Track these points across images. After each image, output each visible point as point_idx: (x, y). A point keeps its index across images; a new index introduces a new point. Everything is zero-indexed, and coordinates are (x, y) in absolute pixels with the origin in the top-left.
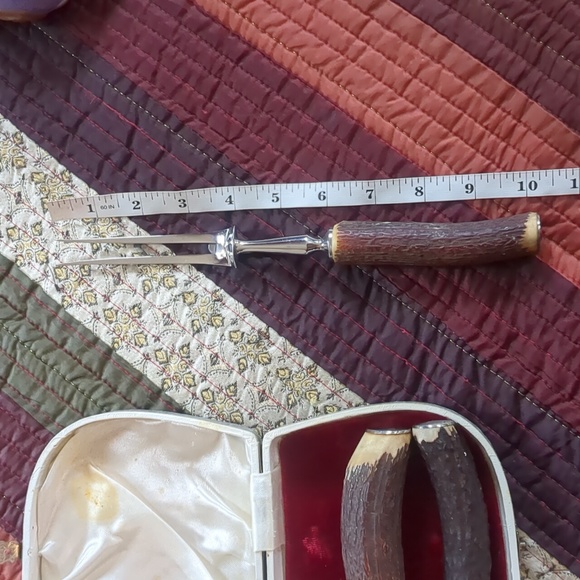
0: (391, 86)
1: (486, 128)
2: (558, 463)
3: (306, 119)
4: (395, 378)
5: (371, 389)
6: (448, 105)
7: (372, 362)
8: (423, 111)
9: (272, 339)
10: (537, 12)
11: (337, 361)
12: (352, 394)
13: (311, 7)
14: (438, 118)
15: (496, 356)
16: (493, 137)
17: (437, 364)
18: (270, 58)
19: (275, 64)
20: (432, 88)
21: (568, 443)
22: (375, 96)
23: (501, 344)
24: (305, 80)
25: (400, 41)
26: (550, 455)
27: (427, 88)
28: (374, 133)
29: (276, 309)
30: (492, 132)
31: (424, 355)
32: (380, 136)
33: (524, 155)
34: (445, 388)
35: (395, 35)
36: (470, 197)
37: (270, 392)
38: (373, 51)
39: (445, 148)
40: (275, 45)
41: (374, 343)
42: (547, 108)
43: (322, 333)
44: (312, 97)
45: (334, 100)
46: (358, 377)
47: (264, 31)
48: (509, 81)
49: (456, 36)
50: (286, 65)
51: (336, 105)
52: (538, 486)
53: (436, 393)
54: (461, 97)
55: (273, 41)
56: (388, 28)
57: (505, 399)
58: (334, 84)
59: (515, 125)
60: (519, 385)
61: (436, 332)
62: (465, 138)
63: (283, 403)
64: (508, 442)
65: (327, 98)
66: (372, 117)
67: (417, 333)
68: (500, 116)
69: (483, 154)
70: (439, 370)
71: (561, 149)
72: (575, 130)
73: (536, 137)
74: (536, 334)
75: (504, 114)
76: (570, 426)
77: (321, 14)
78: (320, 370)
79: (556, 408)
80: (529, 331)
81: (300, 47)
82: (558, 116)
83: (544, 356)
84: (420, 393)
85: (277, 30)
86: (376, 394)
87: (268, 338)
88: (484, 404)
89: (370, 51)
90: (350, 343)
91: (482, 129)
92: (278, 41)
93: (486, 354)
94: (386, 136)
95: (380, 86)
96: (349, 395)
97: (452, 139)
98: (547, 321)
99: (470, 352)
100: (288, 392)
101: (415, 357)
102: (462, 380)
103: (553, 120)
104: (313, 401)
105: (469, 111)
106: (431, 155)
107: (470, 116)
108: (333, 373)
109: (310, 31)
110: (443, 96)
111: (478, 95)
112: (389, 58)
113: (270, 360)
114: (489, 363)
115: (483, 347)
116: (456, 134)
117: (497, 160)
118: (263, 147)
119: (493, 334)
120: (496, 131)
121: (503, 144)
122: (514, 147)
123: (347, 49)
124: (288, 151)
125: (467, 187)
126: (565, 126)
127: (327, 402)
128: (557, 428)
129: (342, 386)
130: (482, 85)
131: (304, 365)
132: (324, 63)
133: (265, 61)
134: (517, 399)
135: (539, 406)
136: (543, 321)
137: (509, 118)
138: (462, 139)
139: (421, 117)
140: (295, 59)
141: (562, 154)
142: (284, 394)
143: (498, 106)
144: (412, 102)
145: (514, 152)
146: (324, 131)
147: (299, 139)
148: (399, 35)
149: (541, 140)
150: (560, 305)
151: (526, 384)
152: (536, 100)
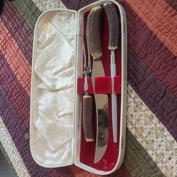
1: (150, 3)
15: (143, 58)
16: (151, 5)
21: (155, 80)
23: (144, 55)
26: (151, 83)
39: (140, 8)
52: (147, 90)
57: (143, 69)
59: (156, 2)
73: (159, 5)
76: (156, 76)
79: (154, 72)
80: (151, 53)
83: (153, 59)
93: (141, 57)
94: (130, 4)
98: (155, 51)
99: (138, 57)
103: (164, 1)
106: (138, 9)
114: (141, 59)
115: (141, 55)
116: (144, 4)
119: (143, 53)
121: (153, 7)
122: (155, 7)
128: (153, 76)
134: (146, 69)
135: (150, 71)
141: (164, 9)
145: (155, 9)
150: (159, 47)
151: (148, 65)
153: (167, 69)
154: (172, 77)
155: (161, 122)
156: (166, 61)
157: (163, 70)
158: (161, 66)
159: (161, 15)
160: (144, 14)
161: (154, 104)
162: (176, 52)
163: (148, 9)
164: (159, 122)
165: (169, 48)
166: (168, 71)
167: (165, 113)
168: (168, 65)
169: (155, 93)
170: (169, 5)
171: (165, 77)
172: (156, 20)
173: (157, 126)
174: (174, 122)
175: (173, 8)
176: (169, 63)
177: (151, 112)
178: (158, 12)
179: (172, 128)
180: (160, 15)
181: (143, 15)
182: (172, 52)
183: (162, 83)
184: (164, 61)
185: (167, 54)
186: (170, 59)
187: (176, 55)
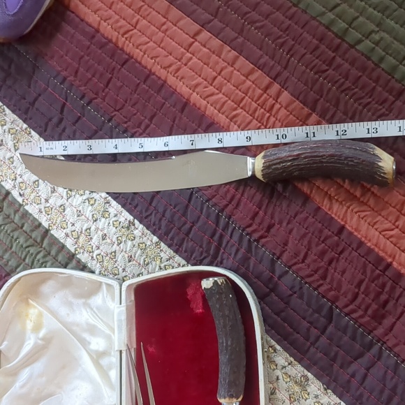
0: (206, 80)
1: (258, 105)
2: (295, 300)
3: (159, 98)
4: (205, 249)
5: (191, 256)
6: (237, 91)
7: (192, 240)
8: (224, 94)
9: (136, 226)
10: (287, 38)
11: (172, 239)
12: (180, 258)
13: (163, 34)
14: (232, 99)
15: (261, 237)
16: (262, 110)
17: (228, 242)
18: (140, 63)
19: (143, 67)
20: (228, 82)
21: (301, 288)
22: (197, 85)
23: (265, 229)
24: (159, 75)
25: (211, 54)
26: (291, 295)
27: (226, 81)
28: (196, 106)
29: (139, 208)
30: (262, 108)
31: (221, 236)
32: (199, 109)
33: (279, 121)
34: (233, 256)
35: (208, 51)
36: (249, 144)
37: (135, 257)
38: (196, 60)
39: (235, 116)
40: (143, 56)
41: (193, 229)
42: (292, 95)
43: (164, 223)
44: (162, 86)
45: (174, 88)
46: (184, 249)
47: (137, 48)
48: (271, 78)
49: (242, 51)
50: (149, 68)
51: (176, 90)
52: (283, 314)
53: (228, 258)
54: (244, 87)
55: (142, 53)
56: (205, 46)
57: (266, 263)
58: (175, 79)
59: (274, 104)
60: (274, 254)
61: (228, 222)
62: (247, 110)
63: (141, 263)
64: (268, 288)
65: (170, 86)
66: (195, 98)
67: (217, 224)
68: (266, 98)
69: (257, 120)
70: (230, 244)
71: (300, 118)
72: (307, 107)
73: (285, 111)
74: (284, 224)
75: (268, 97)
76: (302, 278)
77: (168, 38)
78: (162, 244)
79: (294, 268)
80: (280, 223)
81: (157, 57)
82: (298, 99)
83: (288, 237)
85: (144, 47)
86: (194, 259)
87: (134, 225)
88: (254, 265)
89: (195, 59)
90: (180, 229)
91: (256, 105)
92: (145, 54)
93: (256, 236)
94: (203, 109)
95: (200, 80)
96: (178, 259)
97: (239, 111)
98: (291, 216)
100: (144, 257)
101: (216, 237)
102: (243, 250)
103: (295, 101)
104: (158, 262)
105: (249, 95)
106: (228, 120)
107: (249, 98)
108: (170, 246)
109: (162, 48)
110: (234, 86)
111: (254, 86)
112: (205, 64)
113: (134, 238)
114: (257, 241)
115: (254, 231)
116: (242, 108)
117: (265, 124)
118: (135, 114)
119: (260, 224)
120: (264, 107)
121: (268, 115)
122: (274, 117)
123: (182, 58)
124: (149, 117)
125: (247, 138)
126: (301, 105)
127: (166, 263)
128: (295, 279)
129: (175, 254)
130: (255, 80)
131: (154, 241)
132: (170, 66)
133: (137, 65)
134: (273, 262)
135: (285, 266)
136: (289, 216)
137: (271, 99)
138: (245, 111)
139: (222, 98)
140: (154, 64)
141: (301, 121)
142: (142, 258)
143: (265, 92)
144: (217, 89)
145: (274, 119)
146: (169, 105)
147: (155, 110)
148: (210, 50)
149: (288, 113)
150: (298, 207)
151: (278, 254)
152: (286, 89)
153: (326, 258)
154: (342, 276)
155: (328, 389)
156: (322, 239)
157: (315, 261)
158: (310, 252)
161: (306, 349)
162: (341, 217)
163: (254, 121)
164: (325, 389)
165: (323, 208)
166: (330, 263)
167: (336, 367)
168: (327, 247)
169: (304, 319)
170: (310, 111)
171: (324, 277)
173: (321, 402)
174: (361, 385)
175: (320, 117)
176: (328, 242)
177: (302, 369)
179: (359, 402)
182: (333, 216)
183: (319, 293)
184: (317, 239)
185: (320, 222)
186: (330, 233)
187: (343, 223)
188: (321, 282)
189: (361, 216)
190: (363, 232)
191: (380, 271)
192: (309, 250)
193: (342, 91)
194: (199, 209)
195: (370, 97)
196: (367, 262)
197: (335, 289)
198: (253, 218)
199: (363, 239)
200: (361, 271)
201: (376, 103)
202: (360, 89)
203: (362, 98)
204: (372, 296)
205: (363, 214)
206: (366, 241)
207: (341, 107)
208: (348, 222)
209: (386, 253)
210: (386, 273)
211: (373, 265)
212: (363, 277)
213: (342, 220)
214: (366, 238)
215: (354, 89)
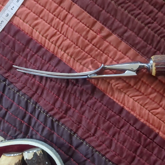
1: (55, 15)
4: (18, 128)
5: (8, 133)
6: (38, 5)
7: (7, 122)
8: (27, 8)
14: (33, 11)
15: (61, 118)
16: (58, 19)
17: (35, 123)
21: (93, 155)
23: (63, 112)
26: (85, 160)
30: (57, 17)
31: (30, 118)
33: (71, 28)
34: (40, 132)
39: (36, 25)
41: (8, 113)
42: (81, 7)
53: (36, 134)
57: (66, 137)
59: (67, 14)
60: (71, 130)
61: (35, 108)
62: (46, 20)
64: (67, 155)
67: (27, 108)
68: (60, 10)
69: (54, 27)
70: (37, 124)
71: (87, 25)
72: (93, 16)
73: (76, 19)
74: (78, 107)
75: (62, 9)
76: (93, 148)
79: (87, 140)
80: (75, 106)
82: (85, 10)
83: (82, 117)
84: (29, 134)
86: (10, 136)
88: (57, 138)
91: (52, 16)
93: (57, 117)
97: (40, 20)
98: (83, 102)
99: (50, 116)
101: (26, 119)
102: (47, 129)
103: (84, 12)
105: (47, 8)
106: (31, 28)
107: (47, 10)
114: (58, 120)
115: (55, 114)
116: (42, 18)
117: (60, 30)
119: (60, 108)
120: (59, 17)
121: (62, 23)
122: (67, 24)
126: (89, 15)
128: (88, 149)
134: (71, 136)
135: (80, 139)
136: (81, 102)
137: (64, 11)
138: (44, 20)
139: (26, 10)
141: (88, 27)
143: (59, 5)
145: (67, 26)
149: (78, 21)
150: (89, 95)
151: (74, 130)
152: (76, 3)
153: (111, 132)
154: (123, 144)
156: (107, 118)
157: (103, 134)
158: (98, 128)
159: (84, 37)
160: (47, 36)
162: (121, 101)
163: (52, 28)
165: (107, 94)
166: (114, 135)
168: (111, 124)
170: (95, 20)
171: (110, 146)
172: (74, 47)
175: (103, 24)
176: (112, 120)
178: (77, 33)
180: (82, 38)
181: (44, 38)
182: (115, 100)
183: (106, 158)
184: (103, 118)
185: (105, 105)
186: (113, 113)
187: (122, 105)
188: (108, 150)
189: (135, 99)
190: (138, 111)
191: (151, 139)
192: (97, 126)
193: (119, 5)
194: (12, 97)
195: (140, 9)
196: (141, 133)
197: (118, 155)
198: (54, 104)
199: (138, 117)
200: (137, 140)
201: (145, 13)
202: (133, 3)
203: (134, 10)
204: (145, 158)
205: (136, 98)
206: (140, 118)
207: (119, 17)
208: (126, 104)
209: (154, 126)
210: (155, 141)
211: (146, 135)
212: (139, 144)
213: (121, 103)
214: (139, 115)
215: (128, 3)
